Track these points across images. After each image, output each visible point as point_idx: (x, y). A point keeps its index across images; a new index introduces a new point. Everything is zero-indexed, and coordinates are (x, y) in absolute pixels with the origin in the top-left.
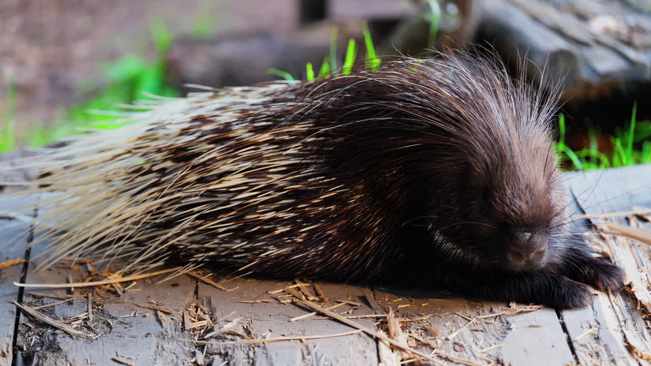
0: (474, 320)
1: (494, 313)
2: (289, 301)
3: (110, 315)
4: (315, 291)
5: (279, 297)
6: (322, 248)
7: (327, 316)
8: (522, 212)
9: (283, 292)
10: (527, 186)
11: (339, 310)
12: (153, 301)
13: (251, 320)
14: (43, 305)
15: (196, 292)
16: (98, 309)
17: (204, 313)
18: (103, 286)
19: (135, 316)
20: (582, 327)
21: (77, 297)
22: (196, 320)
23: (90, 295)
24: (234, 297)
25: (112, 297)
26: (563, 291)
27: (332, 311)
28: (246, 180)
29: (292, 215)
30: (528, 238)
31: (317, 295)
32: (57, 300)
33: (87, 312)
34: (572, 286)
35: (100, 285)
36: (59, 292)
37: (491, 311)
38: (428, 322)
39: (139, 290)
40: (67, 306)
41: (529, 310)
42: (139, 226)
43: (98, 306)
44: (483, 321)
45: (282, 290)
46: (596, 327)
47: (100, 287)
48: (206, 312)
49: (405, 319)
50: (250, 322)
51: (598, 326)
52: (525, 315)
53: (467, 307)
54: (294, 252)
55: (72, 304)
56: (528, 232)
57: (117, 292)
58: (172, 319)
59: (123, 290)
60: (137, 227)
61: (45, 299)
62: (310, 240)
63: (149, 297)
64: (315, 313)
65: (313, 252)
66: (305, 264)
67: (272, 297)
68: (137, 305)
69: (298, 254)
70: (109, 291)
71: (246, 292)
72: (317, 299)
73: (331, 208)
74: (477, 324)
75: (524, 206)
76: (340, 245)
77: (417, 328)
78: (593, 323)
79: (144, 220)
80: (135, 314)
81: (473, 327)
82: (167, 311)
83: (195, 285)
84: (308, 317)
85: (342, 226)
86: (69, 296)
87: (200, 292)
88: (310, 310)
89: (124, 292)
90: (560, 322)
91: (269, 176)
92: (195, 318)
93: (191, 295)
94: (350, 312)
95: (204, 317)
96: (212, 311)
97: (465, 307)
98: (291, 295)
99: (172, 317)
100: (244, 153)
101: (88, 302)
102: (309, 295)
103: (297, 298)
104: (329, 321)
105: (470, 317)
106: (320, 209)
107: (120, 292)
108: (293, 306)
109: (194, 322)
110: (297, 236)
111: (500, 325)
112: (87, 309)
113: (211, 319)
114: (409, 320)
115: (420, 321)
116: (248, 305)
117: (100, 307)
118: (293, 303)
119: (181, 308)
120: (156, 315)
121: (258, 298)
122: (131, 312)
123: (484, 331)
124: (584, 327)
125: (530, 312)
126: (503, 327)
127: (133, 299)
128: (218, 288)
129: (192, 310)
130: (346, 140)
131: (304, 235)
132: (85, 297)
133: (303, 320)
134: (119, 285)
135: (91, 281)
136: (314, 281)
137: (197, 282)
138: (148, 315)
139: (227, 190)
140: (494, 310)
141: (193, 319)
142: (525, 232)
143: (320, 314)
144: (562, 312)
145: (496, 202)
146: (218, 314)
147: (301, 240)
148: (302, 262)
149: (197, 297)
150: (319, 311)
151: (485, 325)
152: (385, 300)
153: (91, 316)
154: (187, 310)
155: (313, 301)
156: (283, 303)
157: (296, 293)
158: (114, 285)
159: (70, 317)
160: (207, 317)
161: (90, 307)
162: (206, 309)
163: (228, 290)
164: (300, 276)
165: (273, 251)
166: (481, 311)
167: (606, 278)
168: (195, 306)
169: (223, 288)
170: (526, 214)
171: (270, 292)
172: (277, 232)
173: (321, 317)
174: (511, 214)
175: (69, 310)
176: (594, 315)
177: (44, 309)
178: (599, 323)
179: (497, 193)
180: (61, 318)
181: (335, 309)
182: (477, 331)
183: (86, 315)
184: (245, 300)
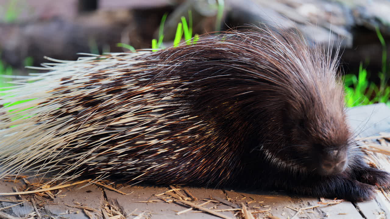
0: (300, 211)
1: (311, 206)
2: (172, 201)
3: (52, 213)
4: (186, 194)
5: (164, 198)
6: (188, 163)
7: (200, 210)
8: (330, 137)
9: (164, 194)
10: (332, 118)
11: (207, 206)
12: (78, 203)
13: (150, 214)
14: (3, 207)
15: (105, 196)
16: (42, 209)
17: (116, 210)
18: (40, 194)
19: (69, 213)
20: (374, 214)
21: (24, 201)
22: (112, 215)
23: (32, 199)
24: (133, 199)
25: (48, 200)
26: (357, 189)
27: (203, 207)
28: (136, 118)
29: (170, 141)
30: (336, 154)
31: (188, 196)
32: (12, 204)
33: (35, 211)
34: (362, 187)
35: (37, 193)
36: (11, 198)
37: (309, 204)
38: (269, 213)
39: (66, 195)
40: (19, 207)
41: (336, 203)
42: (62, 151)
43: (41, 207)
44: (306, 211)
45: (163, 193)
46: (383, 213)
47: (37, 194)
48: (117, 210)
49: (254, 211)
50: (150, 216)
51: (384, 213)
52: (333, 206)
53: (292, 202)
54: (170, 167)
55: (23, 206)
56: (336, 150)
57: (50, 197)
58: (96, 215)
59: (54, 195)
60: (60, 151)
61: (3, 203)
62: (181, 158)
63: (74, 200)
64: (191, 209)
65: (183, 166)
66: (177, 175)
67: (158, 198)
68: (68, 206)
69: (172, 167)
70: (43, 196)
71: (139, 195)
72: (189, 199)
73: (196, 137)
74: (302, 213)
75: (331, 132)
76: (201, 161)
77: (263, 217)
78: (380, 211)
79: (65, 147)
80: (69, 212)
81: (300, 216)
82: (90, 209)
83: (103, 191)
84: (188, 211)
85: (203, 148)
86: (19, 200)
87: (107, 196)
88: (188, 207)
89: (55, 197)
90: (358, 211)
91: (152, 115)
92: (110, 214)
93: (102, 198)
94: (215, 207)
95: (117, 213)
96: (120, 209)
97: (290, 202)
98: (171, 197)
99: (95, 214)
100: (134, 100)
101: (33, 205)
102: (184, 197)
103: (176, 198)
104: (202, 213)
105: (296, 209)
106: (188, 137)
107: (52, 197)
108: (175, 204)
109: (110, 216)
110: (172, 155)
111: (318, 213)
112: (34, 209)
113: (122, 214)
114: (257, 212)
115: (264, 213)
116: (143, 204)
117: (42, 208)
118: (174, 202)
119: (99, 207)
120: (84, 212)
121: (149, 199)
122: (66, 211)
123: (308, 217)
124: (375, 214)
125: (336, 204)
126: (320, 215)
127: (63, 201)
128: (119, 193)
129: (107, 208)
130: (202, 90)
131: (177, 154)
132: (29, 201)
133: (185, 214)
134: (50, 193)
135: (29, 190)
136: (183, 186)
137: (103, 189)
138: (78, 212)
139: (123, 125)
140: (311, 204)
141: (109, 214)
142: (333, 150)
143: (195, 209)
144: (357, 204)
145: (311, 130)
146: (125, 210)
147: (175, 158)
148: (175, 173)
149: (107, 199)
150: (195, 207)
151: (308, 214)
152: (235, 198)
153: (39, 214)
154: (104, 208)
155: (188, 200)
156: (167, 202)
157: (174, 195)
158: (47, 193)
159: (25, 215)
160: (119, 213)
161: (36, 207)
162: (117, 208)
163: (127, 194)
164: (174, 183)
165: (156, 166)
166: (302, 205)
167: (381, 180)
168: (107, 206)
169: (123, 193)
170: (333, 138)
171: (156, 195)
172: (159, 153)
173: (196, 211)
174: (323, 139)
175: (22, 211)
176: (379, 205)
177: (5, 210)
178: (384, 211)
179: (312, 124)
180: (19, 216)
181: (204, 205)
182: (304, 218)
183: (35, 213)
184: (140, 200)
